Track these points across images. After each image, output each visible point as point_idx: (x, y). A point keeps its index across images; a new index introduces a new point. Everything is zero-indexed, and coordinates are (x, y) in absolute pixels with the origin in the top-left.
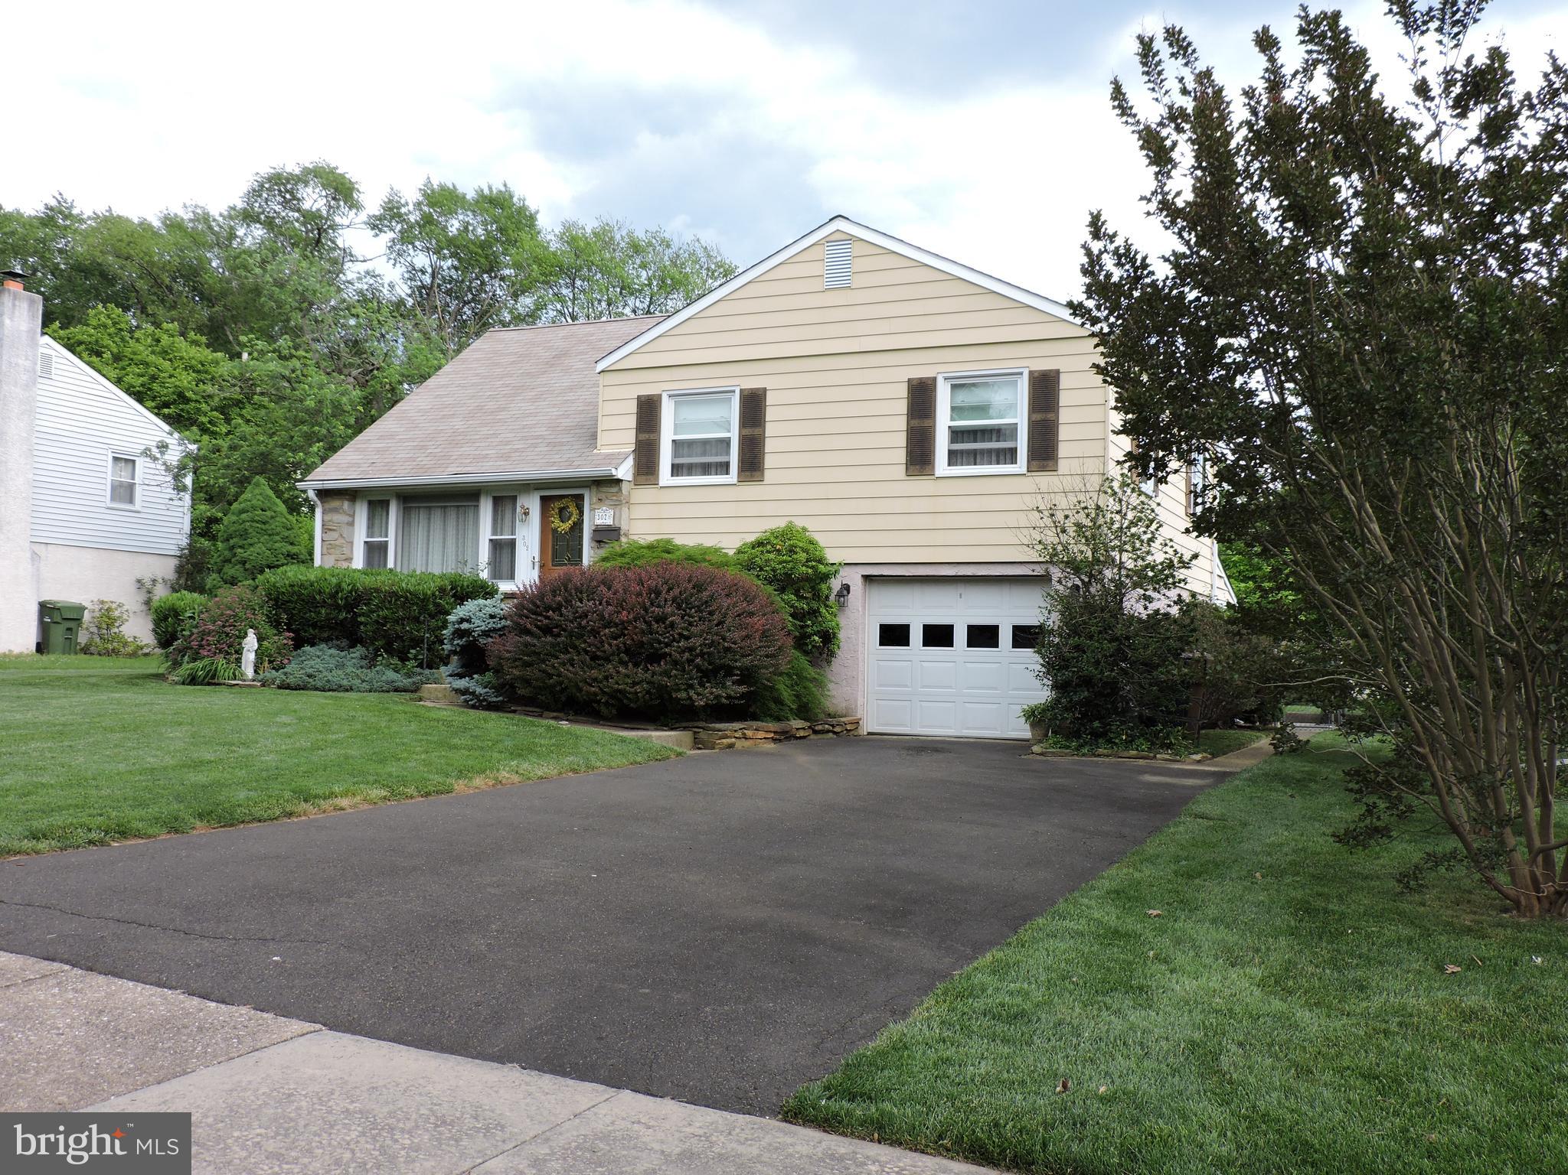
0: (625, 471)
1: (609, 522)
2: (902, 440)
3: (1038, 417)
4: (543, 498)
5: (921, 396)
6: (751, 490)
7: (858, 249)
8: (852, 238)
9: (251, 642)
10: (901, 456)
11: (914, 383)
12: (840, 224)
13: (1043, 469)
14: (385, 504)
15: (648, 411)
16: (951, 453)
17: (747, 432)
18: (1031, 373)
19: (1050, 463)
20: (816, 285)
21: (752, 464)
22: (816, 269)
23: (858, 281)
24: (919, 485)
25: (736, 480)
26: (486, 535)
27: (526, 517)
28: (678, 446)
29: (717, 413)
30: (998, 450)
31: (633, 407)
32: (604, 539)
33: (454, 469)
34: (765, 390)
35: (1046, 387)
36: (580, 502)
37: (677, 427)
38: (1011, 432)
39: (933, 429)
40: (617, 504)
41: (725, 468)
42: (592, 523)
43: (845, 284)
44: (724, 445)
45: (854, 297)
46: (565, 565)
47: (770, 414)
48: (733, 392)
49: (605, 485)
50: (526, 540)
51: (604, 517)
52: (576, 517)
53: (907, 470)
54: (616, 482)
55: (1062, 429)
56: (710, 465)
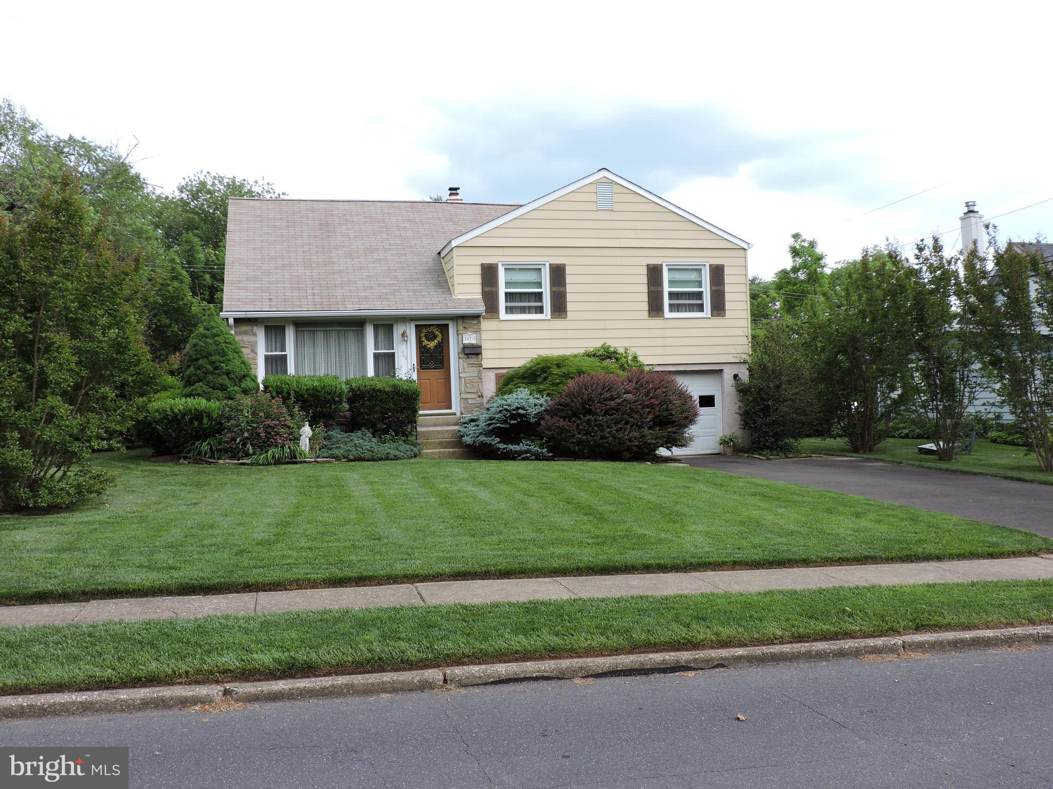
0: (481, 308)
1: (474, 342)
2: (645, 297)
3: (715, 288)
4: (416, 326)
5: (654, 273)
6: (559, 323)
7: (616, 189)
8: (612, 182)
9: (306, 431)
10: (645, 306)
11: (651, 266)
12: (603, 173)
13: (719, 315)
14: (282, 328)
15: (489, 274)
16: (670, 305)
17: (555, 289)
18: (710, 265)
19: (723, 312)
21: (560, 308)
22: (593, 197)
23: (617, 207)
24: (656, 322)
25: (549, 317)
26: (371, 350)
27: (406, 338)
28: (509, 296)
29: (531, 277)
30: (693, 305)
31: (478, 270)
32: (472, 352)
33: (352, 306)
34: (565, 265)
35: (717, 273)
36: (444, 329)
37: (508, 284)
38: (699, 295)
39: (661, 292)
40: (478, 331)
41: (540, 310)
42: (460, 342)
43: (609, 208)
44: (539, 296)
45: (615, 216)
46: (431, 369)
47: (569, 279)
48: (544, 265)
49: (469, 319)
50: (405, 353)
51: (470, 339)
52: (439, 338)
53: (649, 314)
54: (477, 317)
55: (726, 295)
56: (530, 308)
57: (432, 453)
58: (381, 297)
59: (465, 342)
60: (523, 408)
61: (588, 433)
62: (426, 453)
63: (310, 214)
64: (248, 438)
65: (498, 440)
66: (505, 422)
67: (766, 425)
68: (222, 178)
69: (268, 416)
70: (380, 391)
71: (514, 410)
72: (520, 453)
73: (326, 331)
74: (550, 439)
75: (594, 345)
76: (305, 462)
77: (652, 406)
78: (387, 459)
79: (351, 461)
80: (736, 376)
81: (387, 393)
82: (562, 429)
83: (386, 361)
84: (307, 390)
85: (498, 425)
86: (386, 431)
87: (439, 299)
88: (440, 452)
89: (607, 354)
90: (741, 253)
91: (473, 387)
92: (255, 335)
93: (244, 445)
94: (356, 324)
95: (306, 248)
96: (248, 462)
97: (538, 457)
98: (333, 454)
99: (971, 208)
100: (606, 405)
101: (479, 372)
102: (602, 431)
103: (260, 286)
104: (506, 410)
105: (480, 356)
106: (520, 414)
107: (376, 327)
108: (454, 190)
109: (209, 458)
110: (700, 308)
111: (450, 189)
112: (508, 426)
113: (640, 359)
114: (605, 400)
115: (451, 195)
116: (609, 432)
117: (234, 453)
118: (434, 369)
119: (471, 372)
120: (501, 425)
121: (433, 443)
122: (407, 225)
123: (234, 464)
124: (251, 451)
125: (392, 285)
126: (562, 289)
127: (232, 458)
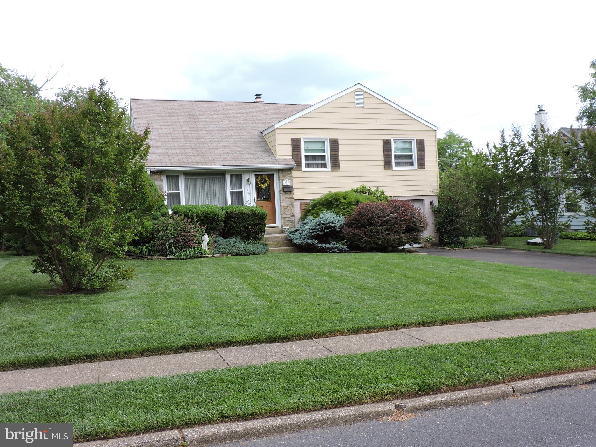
0: (293, 165)
1: (288, 184)
2: (382, 158)
3: (419, 153)
4: (255, 175)
5: (387, 144)
6: (335, 173)
7: (366, 95)
8: (363, 91)
9: (206, 238)
10: (382, 163)
11: (385, 140)
12: (358, 86)
13: (422, 168)
14: (177, 177)
15: (296, 144)
16: (396, 163)
17: (333, 153)
18: (417, 140)
19: (424, 166)
20: (353, 105)
21: (335, 164)
22: (353, 100)
23: (366, 106)
24: (388, 172)
25: (330, 170)
26: (229, 190)
27: (250, 182)
28: (307, 157)
29: (319, 146)
30: (407, 162)
31: (290, 142)
32: (288, 190)
33: (219, 163)
34: (338, 139)
35: (421, 144)
36: (271, 176)
37: (306, 150)
38: (411, 157)
39: (391, 155)
40: (291, 178)
41: (324, 165)
42: (281, 185)
43: (362, 106)
44: (323, 158)
45: (365, 111)
46: (263, 200)
47: (340, 147)
48: (327, 139)
49: (286, 171)
50: (249, 191)
51: (286, 182)
52: (268, 182)
53: (384, 167)
54: (290, 170)
55: (426, 157)
56: (318, 164)
57: (275, 250)
58: (234, 158)
59: (283, 184)
60: (332, 223)
61: (371, 237)
62: (271, 250)
63: (181, 109)
64: (172, 243)
65: (317, 241)
66: (321, 231)
67: (452, 230)
68: (83, 89)
69: (183, 230)
70: (244, 213)
71: (327, 224)
72: (331, 249)
73: (202, 178)
74: (348, 240)
75: (357, 186)
76: (207, 257)
77: (405, 220)
78: (254, 254)
79: (233, 255)
80: (431, 203)
81: (249, 215)
82: (356, 234)
83: (238, 196)
84: (203, 214)
85: (318, 233)
86: (248, 238)
87: (268, 159)
88: (279, 249)
89: (365, 191)
90: (433, 133)
91: (289, 211)
92: (162, 181)
93: (170, 247)
94: (221, 174)
95: (184, 129)
96: (173, 257)
97: (341, 251)
98: (222, 252)
99: (541, 109)
100: (381, 220)
101: (292, 202)
102: (378, 235)
103: (162, 151)
104: (323, 224)
105: (292, 193)
106: (331, 226)
107: (231, 175)
108: (258, 96)
109: (148, 255)
110: (411, 164)
111: (256, 95)
112: (323, 233)
113: (385, 193)
114: (381, 217)
115: (256, 98)
116: (383, 236)
117: (163, 253)
118: (265, 200)
119: (287, 202)
120: (319, 233)
121: (273, 244)
122: (239, 115)
123: (164, 259)
124: (174, 251)
125: (239, 151)
126: (336, 153)
127: (163, 255)
